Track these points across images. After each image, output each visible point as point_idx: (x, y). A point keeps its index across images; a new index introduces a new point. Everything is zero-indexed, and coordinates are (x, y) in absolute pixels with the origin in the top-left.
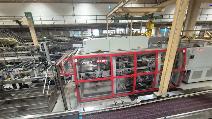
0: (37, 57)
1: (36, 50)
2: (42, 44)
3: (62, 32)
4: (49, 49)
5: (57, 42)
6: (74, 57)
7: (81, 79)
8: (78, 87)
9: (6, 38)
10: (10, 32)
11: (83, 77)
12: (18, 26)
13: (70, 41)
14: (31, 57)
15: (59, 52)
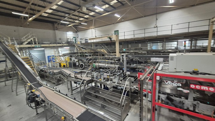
0: (117, 66)
1: (117, 60)
2: (123, 56)
3: (140, 45)
4: (127, 61)
5: (135, 54)
6: (156, 73)
7: (160, 101)
8: (154, 109)
9: (101, 50)
10: (104, 46)
11: (162, 100)
12: (109, 41)
13: (147, 54)
14: (113, 66)
15: (135, 65)
